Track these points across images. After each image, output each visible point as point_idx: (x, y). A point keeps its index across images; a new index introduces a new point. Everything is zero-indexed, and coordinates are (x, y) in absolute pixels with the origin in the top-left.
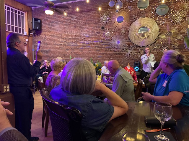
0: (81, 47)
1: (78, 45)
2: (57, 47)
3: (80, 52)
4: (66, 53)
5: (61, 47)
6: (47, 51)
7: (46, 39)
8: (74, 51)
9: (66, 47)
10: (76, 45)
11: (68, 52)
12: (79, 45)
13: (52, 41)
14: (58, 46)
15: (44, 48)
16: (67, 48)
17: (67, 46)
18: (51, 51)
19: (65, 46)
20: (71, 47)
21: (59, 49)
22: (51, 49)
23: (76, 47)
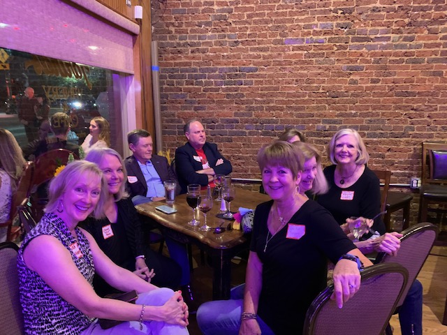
0: (435, 53)
1: (420, 46)
2: (291, 53)
3: (424, 81)
4: (343, 87)
5: (314, 55)
6: (234, 76)
7: (230, 12)
8: (390, 74)
9: (344, 54)
10: (408, 43)
11: (355, 82)
12: (426, 45)
13: (267, 23)
14: (299, 48)
15: (218, 57)
16: (351, 61)
17: (352, 47)
18: (258, 76)
19: (341, 47)
20: (374, 55)
21: (304, 62)
22: (261, 63)
23: (405, 54)
